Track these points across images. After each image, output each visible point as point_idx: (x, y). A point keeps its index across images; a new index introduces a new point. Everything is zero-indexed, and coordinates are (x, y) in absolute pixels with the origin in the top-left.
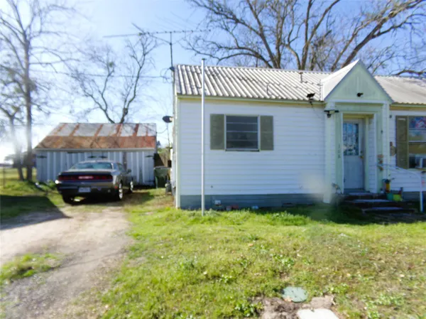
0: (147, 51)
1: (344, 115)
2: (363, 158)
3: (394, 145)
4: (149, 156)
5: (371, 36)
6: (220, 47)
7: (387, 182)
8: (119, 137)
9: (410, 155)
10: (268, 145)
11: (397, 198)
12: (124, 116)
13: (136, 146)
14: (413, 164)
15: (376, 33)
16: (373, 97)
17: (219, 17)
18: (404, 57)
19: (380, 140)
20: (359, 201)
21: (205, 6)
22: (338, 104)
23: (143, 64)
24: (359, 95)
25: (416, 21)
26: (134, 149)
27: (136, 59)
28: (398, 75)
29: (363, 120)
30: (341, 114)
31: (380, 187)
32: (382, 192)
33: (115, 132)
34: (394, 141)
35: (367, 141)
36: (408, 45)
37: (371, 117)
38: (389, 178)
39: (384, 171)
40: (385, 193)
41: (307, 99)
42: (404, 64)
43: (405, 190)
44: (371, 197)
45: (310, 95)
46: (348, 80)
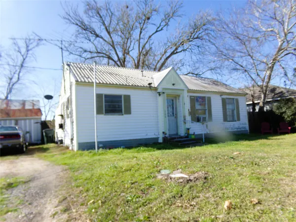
0: (29, 48)
1: (167, 95)
2: (176, 117)
3: (190, 110)
4: (37, 123)
5: (173, 53)
6: (85, 51)
7: (188, 129)
8: (11, 110)
9: (197, 115)
10: (128, 111)
11: (193, 137)
12: (8, 94)
13: (26, 116)
14: (198, 120)
15: (175, 52)
16: (180, 86)
17: (84, 31)
18: (189, 66)
19: (184, 108)
20: (176, 140)
21: (77, 25)
22: (164, 89)
23: (26, 57)
24: (173, 85)
25: (193, 48)
26: (26, 118)
27: (21, 53)
28: (186, 75)
29: (176, 97)
30: (165, 94)
31: (185, 132)
32: (186, 135)
33: (5, 106)
34: (190, 109)
35: (178, 108)
36: (190, 59)
37: (179, 96)
38: (189, 127)
39: (187, 124)
40: (188, 135)
41: (148, 86)
42: (190, 69)
43: (196, 133)
44: (181, 137)
45: (150, 84)
46: (168, 77)
